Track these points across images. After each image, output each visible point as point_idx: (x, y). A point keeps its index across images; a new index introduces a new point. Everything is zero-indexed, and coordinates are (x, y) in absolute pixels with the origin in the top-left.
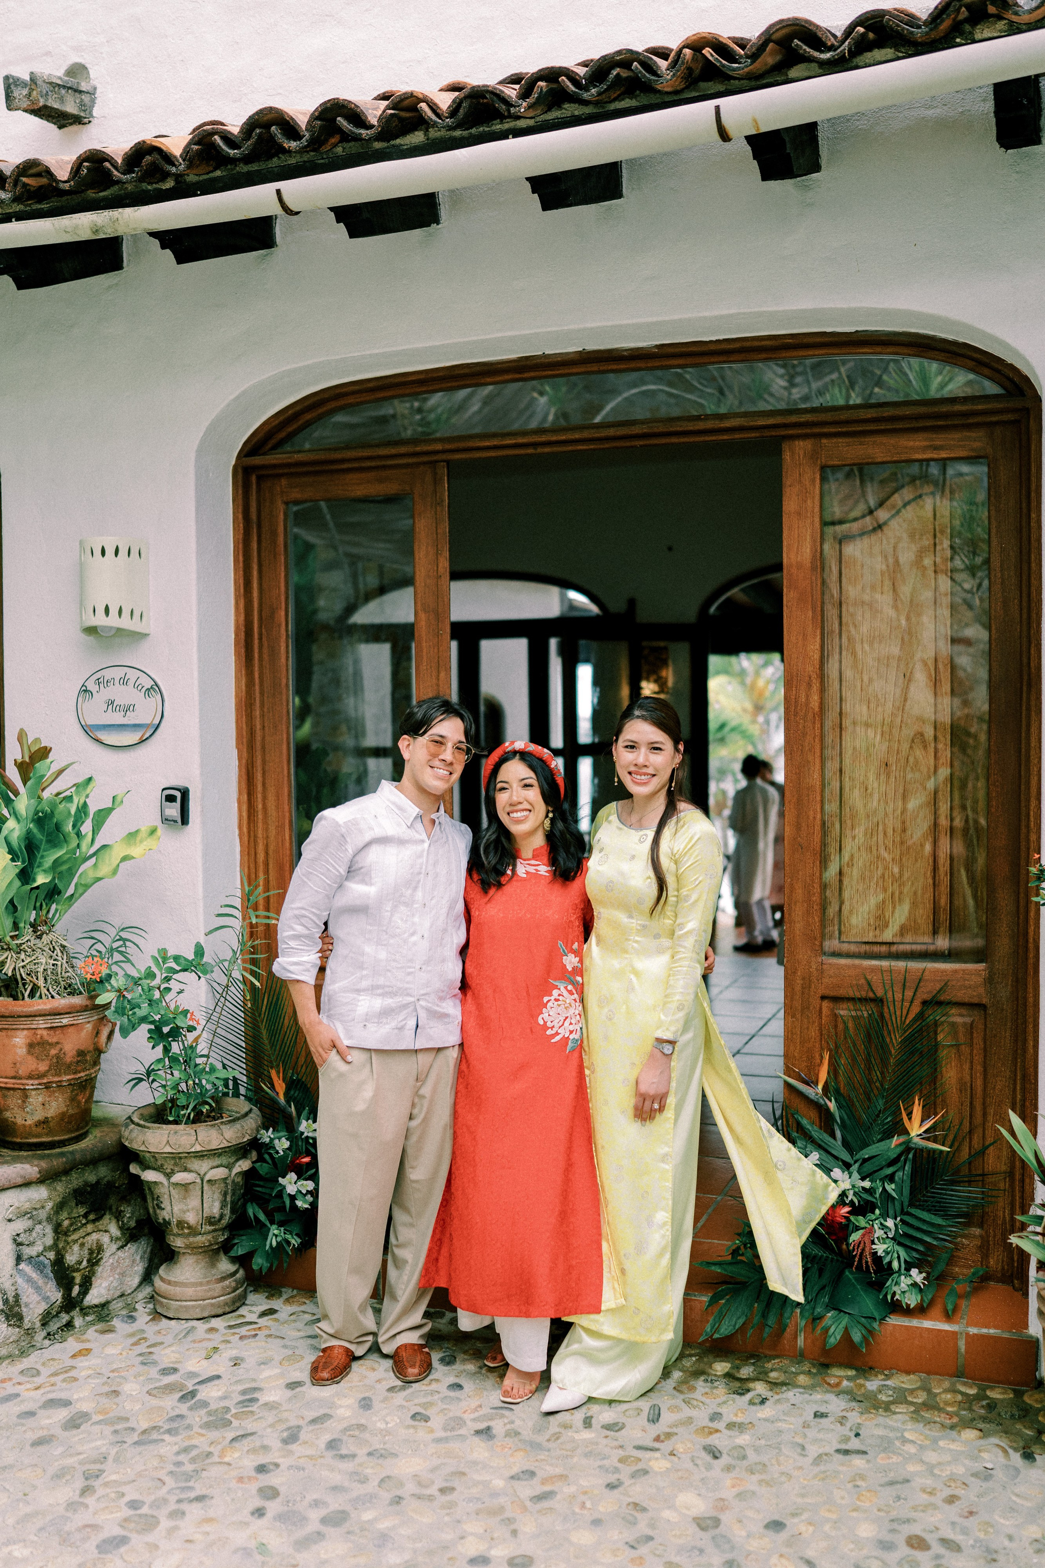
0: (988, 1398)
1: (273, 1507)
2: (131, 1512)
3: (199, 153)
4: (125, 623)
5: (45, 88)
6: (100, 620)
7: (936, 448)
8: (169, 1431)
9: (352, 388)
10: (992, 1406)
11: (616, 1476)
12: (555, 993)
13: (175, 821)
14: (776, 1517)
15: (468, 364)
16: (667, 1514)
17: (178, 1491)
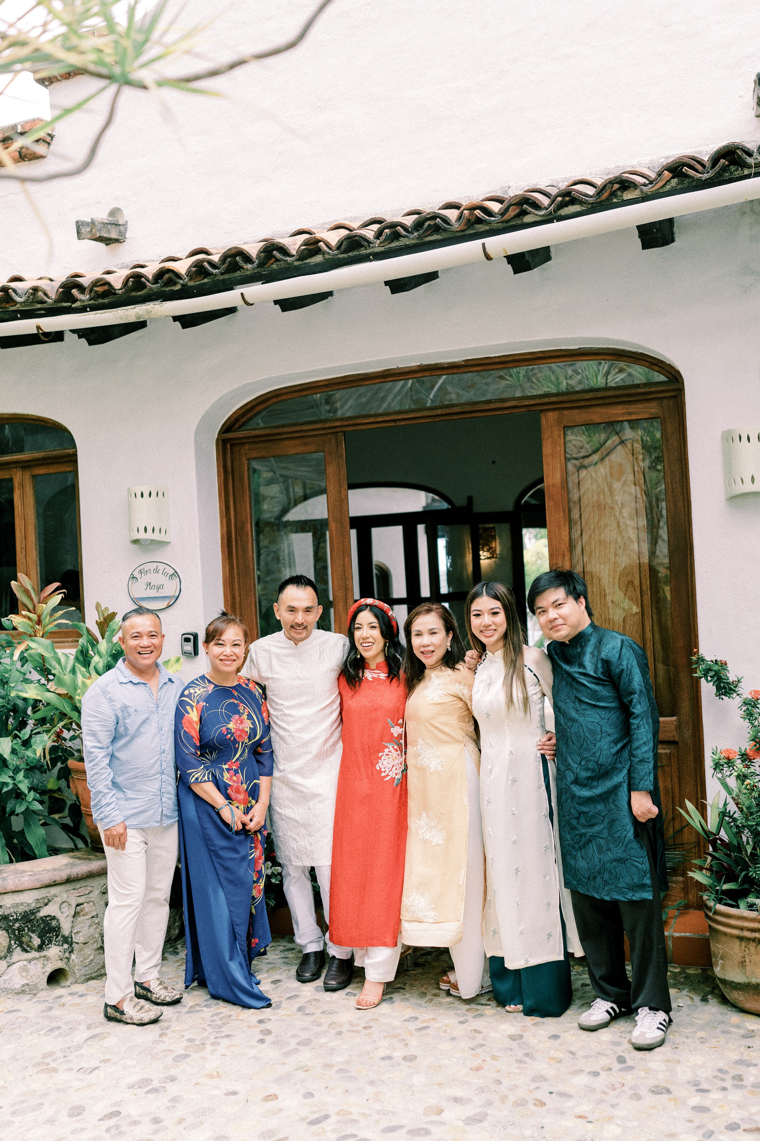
0: (686, 973)
1: (269, 1039)
2: (189, 1044)
3: (196, 272)
4: (156, 536)
5: (99, 226)
6: (142, 535)
7: (630, 414)
8: (205, 1006)
9: (285, 391)
10: (687, 977)
11: (465, 1018)
12: (386, 750)
13: (190, 654)
14: (555, 1033)
15: (354, 375)
16: (492, 1034)
17: (214, 1033)
